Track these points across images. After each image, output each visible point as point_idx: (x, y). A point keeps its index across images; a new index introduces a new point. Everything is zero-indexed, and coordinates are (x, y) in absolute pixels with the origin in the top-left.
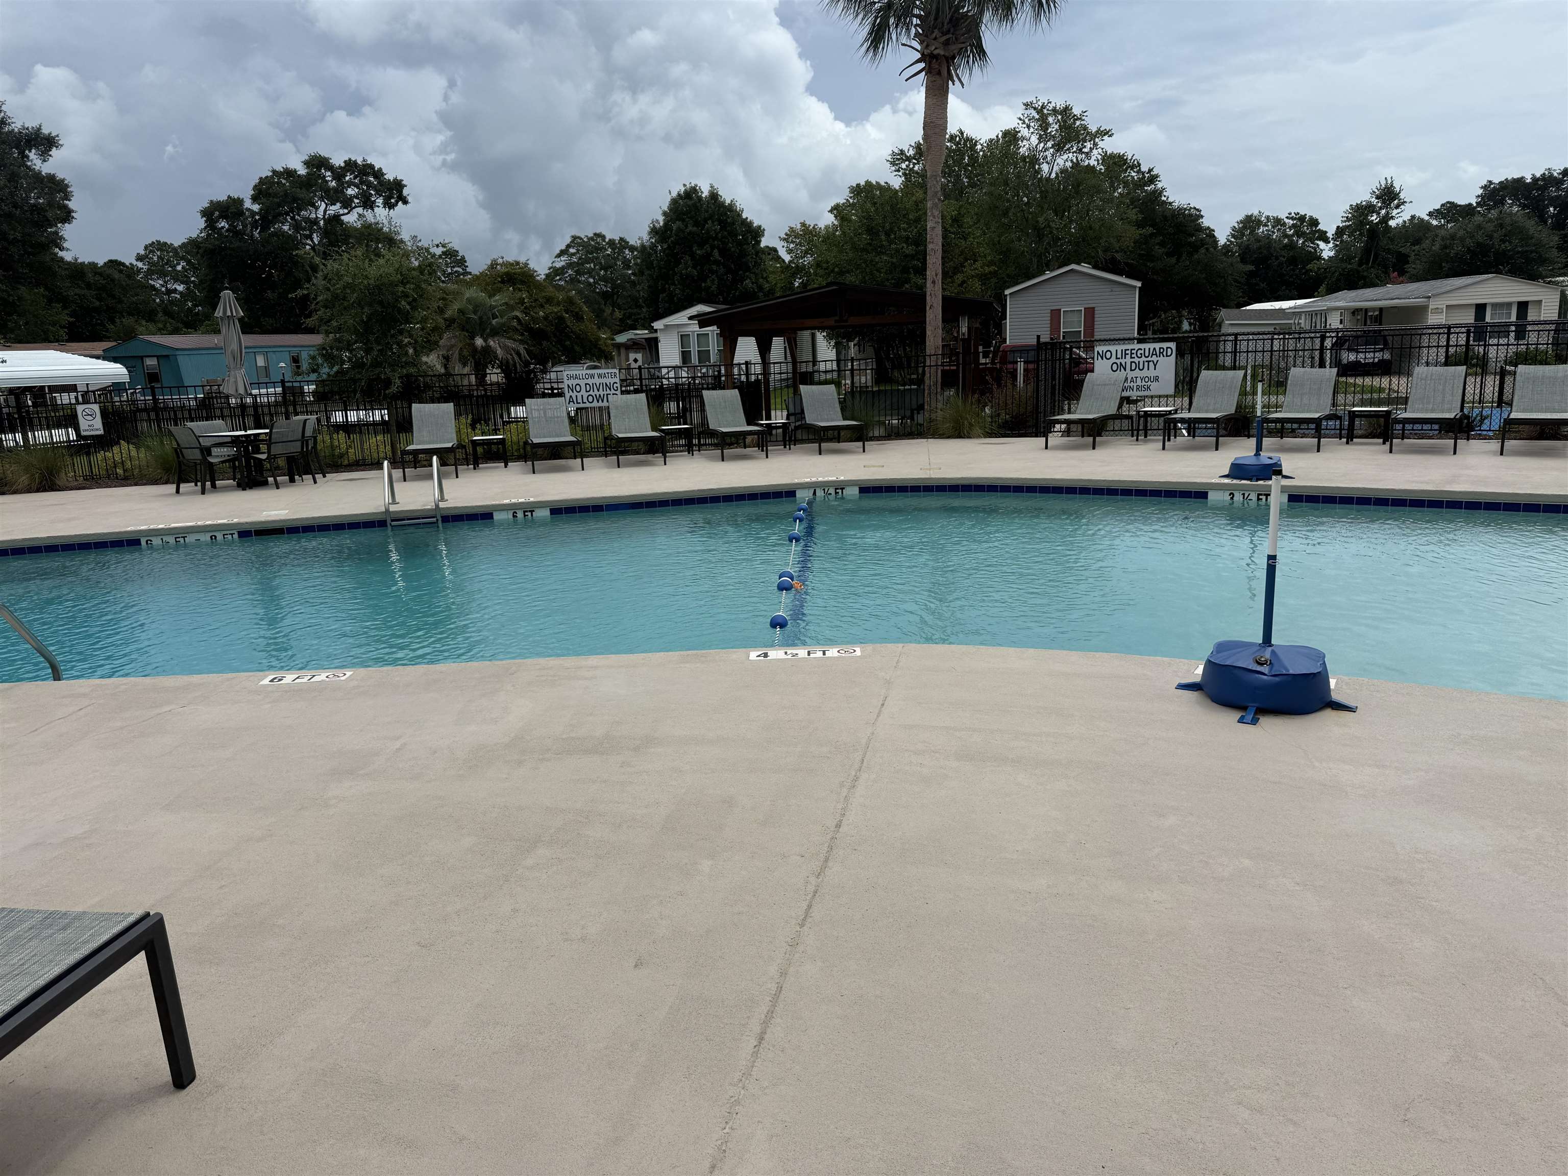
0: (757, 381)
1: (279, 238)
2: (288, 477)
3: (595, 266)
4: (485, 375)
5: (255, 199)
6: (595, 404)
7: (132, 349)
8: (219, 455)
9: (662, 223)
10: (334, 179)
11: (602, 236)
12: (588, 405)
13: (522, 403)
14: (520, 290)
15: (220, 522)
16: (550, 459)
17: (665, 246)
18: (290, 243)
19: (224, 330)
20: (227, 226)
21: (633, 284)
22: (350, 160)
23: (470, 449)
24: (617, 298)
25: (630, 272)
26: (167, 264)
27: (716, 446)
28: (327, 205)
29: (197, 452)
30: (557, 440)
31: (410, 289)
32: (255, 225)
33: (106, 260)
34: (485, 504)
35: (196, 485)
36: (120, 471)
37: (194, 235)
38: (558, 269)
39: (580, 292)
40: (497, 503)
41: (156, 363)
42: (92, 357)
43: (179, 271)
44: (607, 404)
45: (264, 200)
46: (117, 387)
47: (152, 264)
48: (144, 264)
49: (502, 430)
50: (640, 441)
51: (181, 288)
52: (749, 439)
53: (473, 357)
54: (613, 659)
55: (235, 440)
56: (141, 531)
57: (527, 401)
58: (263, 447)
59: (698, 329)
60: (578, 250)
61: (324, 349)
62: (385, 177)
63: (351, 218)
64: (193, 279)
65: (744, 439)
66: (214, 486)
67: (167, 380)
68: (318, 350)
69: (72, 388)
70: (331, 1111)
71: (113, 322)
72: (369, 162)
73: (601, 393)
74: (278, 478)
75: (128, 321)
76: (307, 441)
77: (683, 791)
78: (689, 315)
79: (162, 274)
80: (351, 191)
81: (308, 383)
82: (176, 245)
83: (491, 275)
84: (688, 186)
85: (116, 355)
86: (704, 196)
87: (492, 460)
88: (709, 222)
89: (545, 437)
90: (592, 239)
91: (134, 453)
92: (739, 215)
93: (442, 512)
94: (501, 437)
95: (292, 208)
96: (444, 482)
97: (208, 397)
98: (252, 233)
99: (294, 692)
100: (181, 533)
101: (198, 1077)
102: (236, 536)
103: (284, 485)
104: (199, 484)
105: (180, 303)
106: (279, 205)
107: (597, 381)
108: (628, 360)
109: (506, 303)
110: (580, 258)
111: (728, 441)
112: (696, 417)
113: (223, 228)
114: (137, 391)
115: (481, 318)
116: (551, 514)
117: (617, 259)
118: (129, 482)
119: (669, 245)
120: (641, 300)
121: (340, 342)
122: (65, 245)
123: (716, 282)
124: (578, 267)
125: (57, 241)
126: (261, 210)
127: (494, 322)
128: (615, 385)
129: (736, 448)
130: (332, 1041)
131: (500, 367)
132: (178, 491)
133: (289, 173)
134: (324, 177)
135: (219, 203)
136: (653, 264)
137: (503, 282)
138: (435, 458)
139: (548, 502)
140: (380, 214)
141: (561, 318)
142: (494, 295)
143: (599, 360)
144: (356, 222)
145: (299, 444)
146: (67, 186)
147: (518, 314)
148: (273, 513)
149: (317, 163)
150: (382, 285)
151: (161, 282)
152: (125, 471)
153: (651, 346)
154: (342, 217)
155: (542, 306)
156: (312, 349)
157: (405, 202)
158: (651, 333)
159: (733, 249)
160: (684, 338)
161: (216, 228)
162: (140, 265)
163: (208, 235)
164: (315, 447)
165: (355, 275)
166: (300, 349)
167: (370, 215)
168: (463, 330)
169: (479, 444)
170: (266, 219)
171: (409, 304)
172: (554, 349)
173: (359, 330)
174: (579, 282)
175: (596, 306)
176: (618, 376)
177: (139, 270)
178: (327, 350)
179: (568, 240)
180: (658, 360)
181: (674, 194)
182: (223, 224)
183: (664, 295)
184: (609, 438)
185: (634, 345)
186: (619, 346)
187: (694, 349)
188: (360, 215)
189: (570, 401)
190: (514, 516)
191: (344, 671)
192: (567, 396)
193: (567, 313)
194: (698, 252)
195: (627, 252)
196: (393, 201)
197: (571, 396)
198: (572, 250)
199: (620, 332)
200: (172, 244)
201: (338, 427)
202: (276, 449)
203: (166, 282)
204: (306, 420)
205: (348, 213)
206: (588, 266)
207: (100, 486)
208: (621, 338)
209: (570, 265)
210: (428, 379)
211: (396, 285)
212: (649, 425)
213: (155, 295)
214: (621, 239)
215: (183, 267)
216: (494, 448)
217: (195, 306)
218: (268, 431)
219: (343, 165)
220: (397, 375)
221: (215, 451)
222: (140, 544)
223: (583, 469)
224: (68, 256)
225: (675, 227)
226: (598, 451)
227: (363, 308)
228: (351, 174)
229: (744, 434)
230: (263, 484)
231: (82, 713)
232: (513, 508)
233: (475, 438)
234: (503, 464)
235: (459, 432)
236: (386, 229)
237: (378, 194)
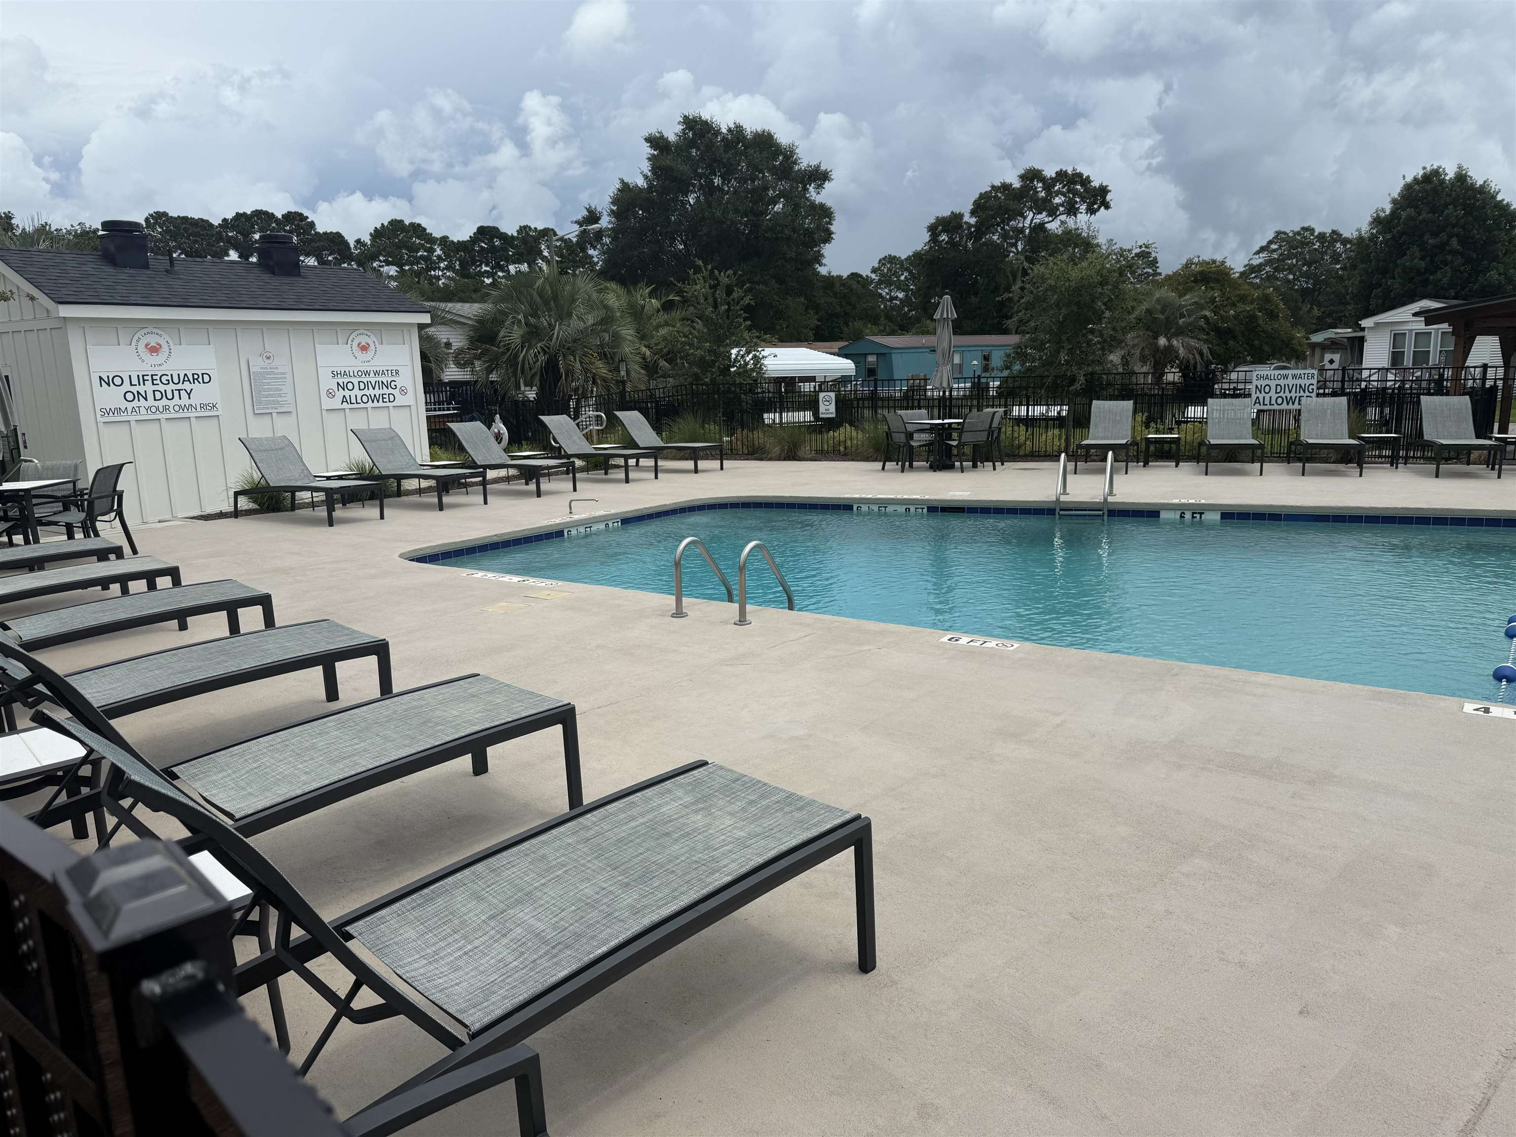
0: (1494, 388)
1: (988, 248)
2: (971, 463)
3: (1297, 262)
4: (1163, 374)
5: (973, 213)
6: (1284, 406)
7: (859, 348)
8: (920, 439)
9: (1388, 212)
10: (1044, 189)
11: (1311, 230)
12: (1276, 407)
13: (1204, 403)
14: (1213, 289)
15: (914, 497)
16: (1224, 462)
17: (1388, 236)
18: (998, 252)
19: (939, 331)
20: (947, 239)
21: (1341, 278)
22: (1061, 170)
23: (1143, 445)
24: (1318, 295)
25: (1338, 266)
26: (893, 275)
27: (1428, 460)
28: (1034, 214)
29: (903, 435)
30: (1236, 442)
31: (1107, 290)
32: (970, 236)
33: (849, 273)
34: (1153, 502)
35: (897, 464)
36: (842, 449)
37: (919, 249)
38: (1255, 267)
39: (1276, 289)
40: (1166, 501)
41: (875, 360)
42: (831, 354)
43: (902, 281)
44: (1299, 407)
45: (980, 213)
46: (844, 380)
47: (882, 275)
48: (877, 276)
49: (1176, 430)
50: (1331, 448)
51: (901, 295)
52: (1475, 455)
53: (1154, 356)
54: (1286, 680)
55: (933, 428)
56: (855, 498)
57: (1210, 401)
58: (955, 435)
59: (1424, 327)
60: (1280, 246)
61: (1019, 347)
62: (1092, 184)
63: (1054, 226)
64: (911, 287)
65: (1469, 454)
66: (911, 466)
67: (881, 375)
68: (1014, 348)
69: (812, 379)
70: (984, 1041)
71: (847, 325)
72: (1078, 171)
73: (1293, 394)
74: (964, 463)
75: (858, 324)
76: (993, 432)
77: (1368, 842)
78: (1414, 312)
79: (889, 283)
80: (1057, 200)
81: (994, 379)
82: (903, 258)
83: (1185, 275)
84: (1428, 169)
85: (847, 353)
86: (1447, 178)
87: (1162, 458)
88: (1450, 207)
89: (1223, 438)
90: (1298, 233)
91: (854, 434)
92: (1493, 197)
93: (1109, 506)
94: (1176, 436)
95: (1004, 219)
96: (1115, 477)
97: (911, 389)
98: (966, 244)
99: (968, 653)
100: (883, 503)
101: (877, 967)
102: (925, 510)
103: (968, 469)
104: (900, 463)
105: (899, 308)
106: (993, 217)
107: (1290, 381)
108: (1322, 360)
109: (1196, 303)
110: (1281, 254)
111: (1446, 455)
112: (1407, 426)
113: (943, 240)
114: (858, 383)
115: (1167, 318)
116: (1222, 518)
117: (1323, 253)
118: (848, 457)
119: (1393, 236)
120: (1348, 297)
121: (1034, 341)
122: (823, 261)
123: (1449, 274)
124: (1277, 264)
125: (818, 258)
126: (977, 222)
127: (1181, 321)
128: (1311, 387)
129: (1456, 463)
130: (988, 978)
131: (1179, 366)
132: (883, 468)
133: (1005, 187)
134: (1036, 188)
135: (943, 218)
136: (1370, 256)
137: (1195, 281)
138: (1110, 453)
139: (1220, 505)
140: (1082, 220)
141: (1252, 318)
142: (1185, 294)
143: (1288, 360)
144: (1057, 229)
145: (986, 433)
146: (832, 213)
147: (1207, 313)
148: (957, 493)
149: (1031, 176)
150: (1082, 286)
151: (887, 291)
152: (845, 448)
153: (1356, 346)
154: (1046, 225)
155: (1234, 305)
156: (1008, 348)
157: (1107, 207)
158: (1355, 331)
159: (1478, 236)
160: (1398, 337)
161: (937, 241)
162: (873, 276)
163: (931, 248)
164: (998, 437)
165: (1058, 277)
166: (991, 348)
167: (1072, 221)
168: (1147, 330)
169: (1152, 442)
170: (981, 229)
171: (1104, 304)
172: (1240, 349)
173: (1053, 330)
174: (1277, 279)
175: (1292, 304)
176: (1316, 377)
177: (872, 281)
178: (1022, 349)
179: (1270, 235)
180: (1360, 361)
181: (1409, 179)
182: (944, 237)
183: (1379, 290)
184: (1298, 442)
185: (1332, 345)
186: (1313, 346)
187: (1409, 350)
188: (1062, 222)
189: (1255, 403)
190: (1181, 517)
191: (1012, 642)
192: (1254, 396)
193: (1260, 312)
194: (1431, 241)
195: (1338, 245)
196: (1095, 206)
197: (1258, 398)
198: (1274, 247)
199: (1316, 331)
200: (900, 257)
201: (1019, 420)
202: (966, 437)
203: (890, 291)
204: (995, 412)
205: (1053, 220)
206: (1289, 262)
207: (827, 460)
208: (1318, 338)
209: (1269, 262)
210: (1111, 377)
211: (1095, 287)
212: (1346, 431)
213: (881, 302)
214: (1334, 232)
215: (906, 277)
216: (1166, 447)
217: (910, 310)
218: (962, 421)
219: (1054, 175)
220: (1082, 373)
221: (916, 436)
222: (852, 509)
223: (1261, 474)
224: (823, 271)
225: (1404, 214)
226: (1279, 457)
227: (1060, 309)
228: (1060, 184)
229: (1470, 448)
230: (949, 467)
231: (807, 639)
232: (1182, 509)
233: (1150, 436)
234: (1174, 464)
235: (1134, 428)
236: (1084, 234)
237: (1083, 201)
